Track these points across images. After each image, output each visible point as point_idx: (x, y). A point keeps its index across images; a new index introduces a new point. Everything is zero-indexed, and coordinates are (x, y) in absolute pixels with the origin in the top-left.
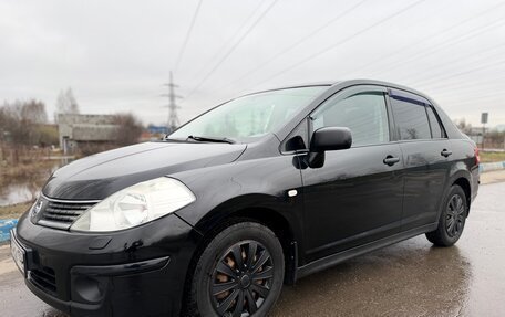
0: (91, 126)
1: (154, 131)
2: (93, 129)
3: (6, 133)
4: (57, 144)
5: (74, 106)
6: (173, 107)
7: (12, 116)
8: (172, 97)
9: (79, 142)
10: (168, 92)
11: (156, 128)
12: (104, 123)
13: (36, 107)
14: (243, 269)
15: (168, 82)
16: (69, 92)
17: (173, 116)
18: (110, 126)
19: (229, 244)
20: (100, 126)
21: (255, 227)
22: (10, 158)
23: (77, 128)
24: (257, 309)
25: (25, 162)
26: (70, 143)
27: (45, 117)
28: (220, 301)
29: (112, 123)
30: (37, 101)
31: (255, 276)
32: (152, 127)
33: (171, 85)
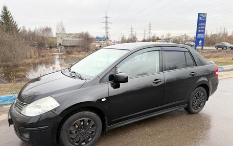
0: (70, 39)
1: (99, 40)
2: (71, 40)
3: (36, 43)
4: (56, 47)
5: (63, 29)
6: (107, 28)
7: (39, 34)
8: (107, 23)
9: (65, 46)
10: (105, 21)
11: (100, 38)
12: (75, 37)
13: (48, 30)
14: (82, 128)
15: (105, 16)
16: (61, 23)
17: (107, 32)
18: (78, 39)
19: (75, 120)
20: (74, 39)
21: (87, 113)
22: (37, 54)
23: (64, 40)
24: (89, 142)
25: (43, 56)
26: (61, 47)
27: (52, 34)
28: (73, 139)
29: (79, 38)
30: (48, 27)
31: (87, 130)
32: (98, 38)
33: (106, 17)
